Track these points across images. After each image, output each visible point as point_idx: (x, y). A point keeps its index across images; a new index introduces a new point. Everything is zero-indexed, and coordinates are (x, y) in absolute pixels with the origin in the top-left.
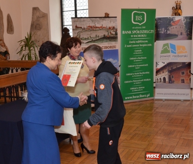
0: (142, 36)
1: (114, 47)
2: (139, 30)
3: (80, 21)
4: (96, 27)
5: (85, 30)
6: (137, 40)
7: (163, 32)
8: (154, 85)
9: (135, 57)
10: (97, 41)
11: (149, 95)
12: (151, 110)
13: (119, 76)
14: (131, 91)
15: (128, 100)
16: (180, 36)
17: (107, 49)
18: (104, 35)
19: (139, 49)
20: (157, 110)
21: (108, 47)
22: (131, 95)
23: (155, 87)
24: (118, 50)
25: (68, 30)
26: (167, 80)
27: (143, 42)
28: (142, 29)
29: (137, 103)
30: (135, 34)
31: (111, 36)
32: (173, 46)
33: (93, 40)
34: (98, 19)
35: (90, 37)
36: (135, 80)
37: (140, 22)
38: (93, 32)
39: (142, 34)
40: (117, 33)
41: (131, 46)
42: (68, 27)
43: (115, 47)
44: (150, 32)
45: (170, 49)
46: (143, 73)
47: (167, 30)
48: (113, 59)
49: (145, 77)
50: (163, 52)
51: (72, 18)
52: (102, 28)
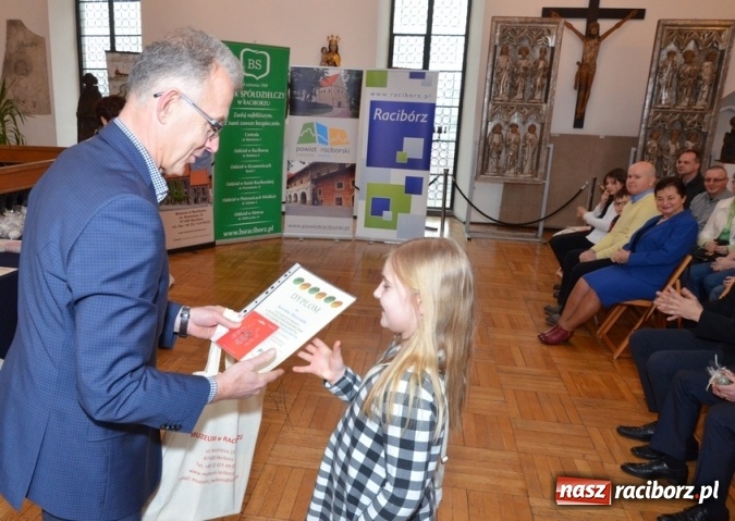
0: (261, 103)
2: (255, 89)
3: (127, 61)
6: (251, 112)
7: (303, 99)
8: (283, 209)
9: (245, 148)
11: (271, 229)
12: (276, 259)
13: (211, 187)
14: (236, 220)
15: (228, 237)
16: (336, 110)
19: (254, 132)
20: (289, 259)
22: (236, 229)
23: (284, 213)
25: (95, 81)
26: (309, 198)
27: (264, 116)
28: (261, 89)
29: (248, 245)
30: (247, 98)
32: (322, 129)
36: (245, 196)
37: (258, 73)
39: (260, 99)
41: (237, 123)
42: (95, 73)
44: (277, 95)
45: (316, 135)
46: (262, 182)
47: (311, 94)
49: (265, 190)
50: (301, 140)
51: (106, 52)
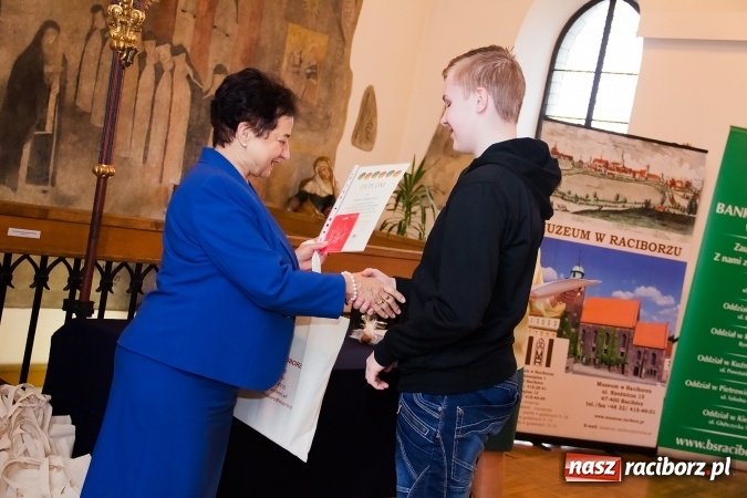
1: (673, 250)
4: (625, 170)
5: (581, 170)
10: (615, 216)
13: (669, 355)
17: (647, 253)
18: (647, 203)
21: (653, 247)
22: (703, 438)
24: (685, 264)
31: (672, 211)
33: (604, 209)
34: (637, 141)
35: (595, 196)
36: (727, 385)
38: (609, 181)
40: (696, 206)
41: (737, 261)
43: (677, 250)
48: (658, 289)
52: (643, 177)
